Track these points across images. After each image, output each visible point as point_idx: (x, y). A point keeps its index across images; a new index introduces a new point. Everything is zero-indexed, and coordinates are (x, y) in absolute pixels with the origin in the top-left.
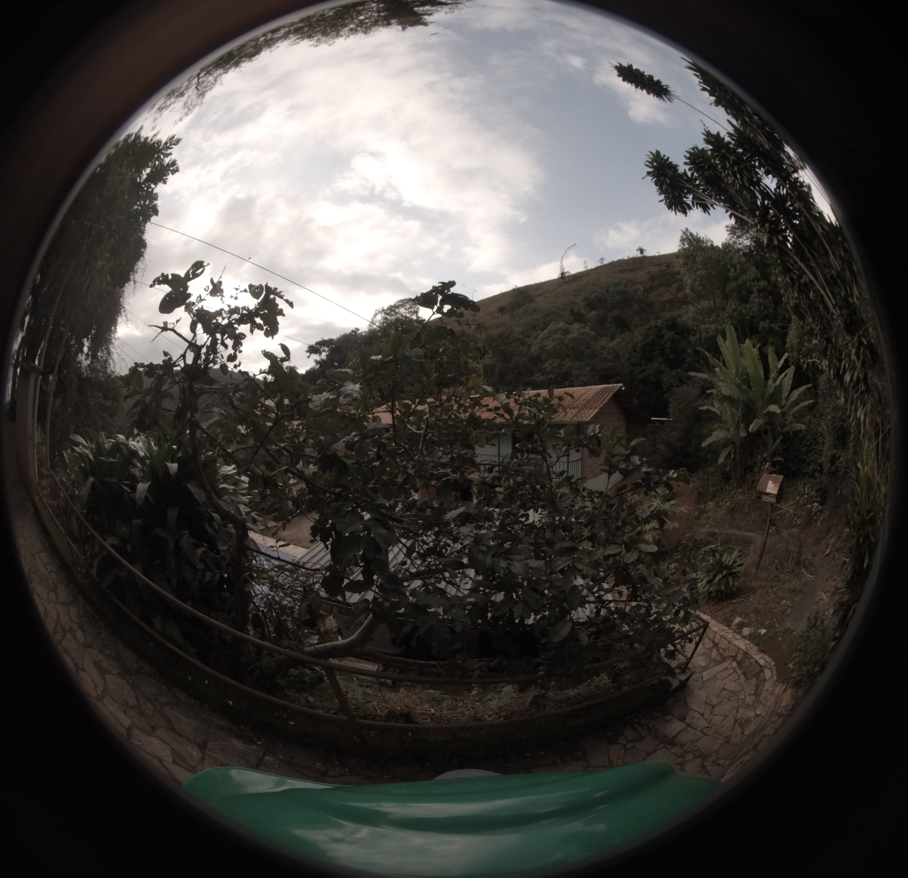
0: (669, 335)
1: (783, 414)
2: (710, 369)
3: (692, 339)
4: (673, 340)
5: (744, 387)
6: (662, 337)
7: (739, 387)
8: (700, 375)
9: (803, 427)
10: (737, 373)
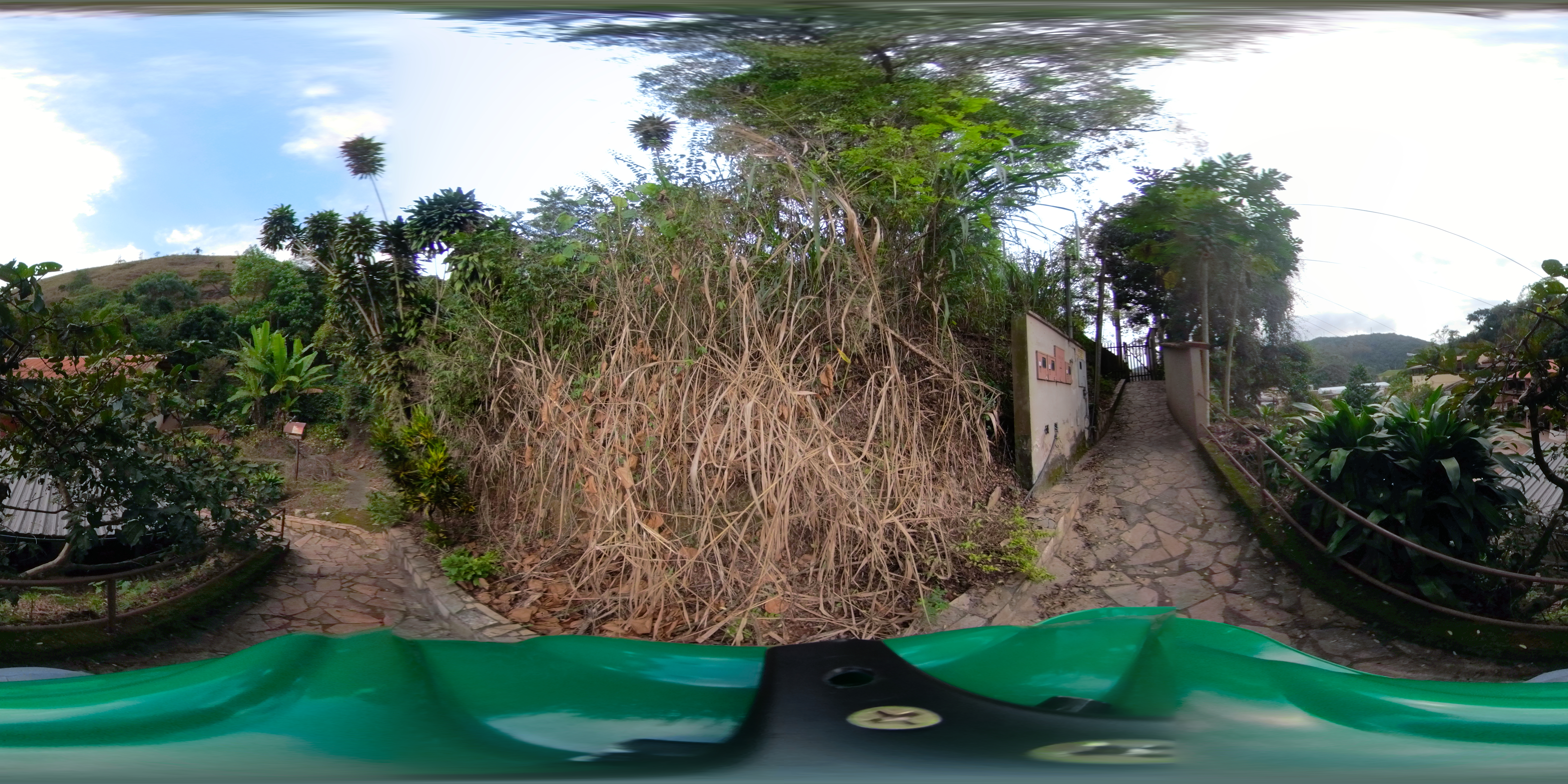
0: (207, 319)
1: (301, 383)
2: (238, 346)
3: (225, 323)
4: (209, 324)
5: (268, 363)
6: (200, 320)
7: (264, 363)
8: (230, 352)
9: (320, 391)
10: (262, 354)
